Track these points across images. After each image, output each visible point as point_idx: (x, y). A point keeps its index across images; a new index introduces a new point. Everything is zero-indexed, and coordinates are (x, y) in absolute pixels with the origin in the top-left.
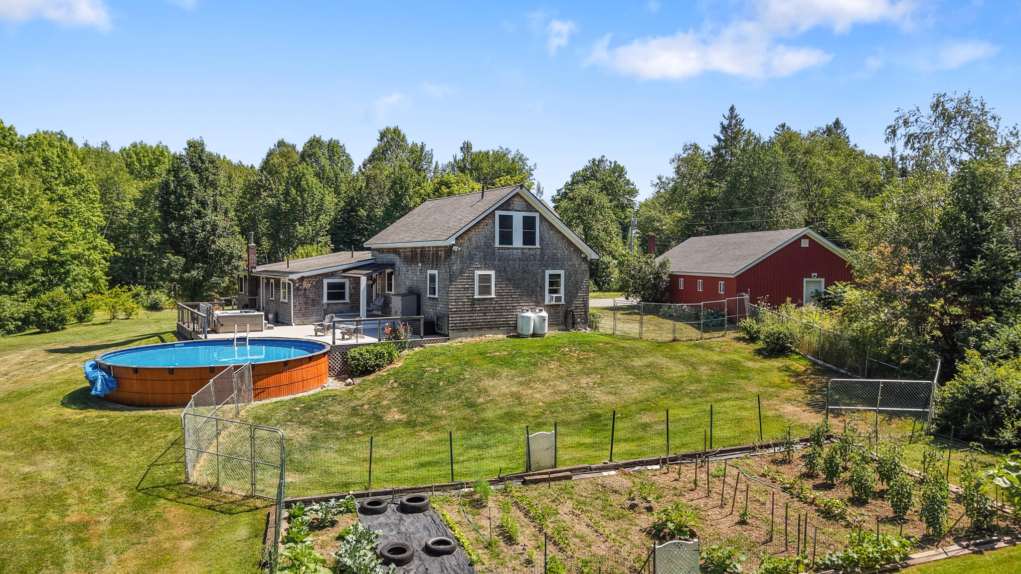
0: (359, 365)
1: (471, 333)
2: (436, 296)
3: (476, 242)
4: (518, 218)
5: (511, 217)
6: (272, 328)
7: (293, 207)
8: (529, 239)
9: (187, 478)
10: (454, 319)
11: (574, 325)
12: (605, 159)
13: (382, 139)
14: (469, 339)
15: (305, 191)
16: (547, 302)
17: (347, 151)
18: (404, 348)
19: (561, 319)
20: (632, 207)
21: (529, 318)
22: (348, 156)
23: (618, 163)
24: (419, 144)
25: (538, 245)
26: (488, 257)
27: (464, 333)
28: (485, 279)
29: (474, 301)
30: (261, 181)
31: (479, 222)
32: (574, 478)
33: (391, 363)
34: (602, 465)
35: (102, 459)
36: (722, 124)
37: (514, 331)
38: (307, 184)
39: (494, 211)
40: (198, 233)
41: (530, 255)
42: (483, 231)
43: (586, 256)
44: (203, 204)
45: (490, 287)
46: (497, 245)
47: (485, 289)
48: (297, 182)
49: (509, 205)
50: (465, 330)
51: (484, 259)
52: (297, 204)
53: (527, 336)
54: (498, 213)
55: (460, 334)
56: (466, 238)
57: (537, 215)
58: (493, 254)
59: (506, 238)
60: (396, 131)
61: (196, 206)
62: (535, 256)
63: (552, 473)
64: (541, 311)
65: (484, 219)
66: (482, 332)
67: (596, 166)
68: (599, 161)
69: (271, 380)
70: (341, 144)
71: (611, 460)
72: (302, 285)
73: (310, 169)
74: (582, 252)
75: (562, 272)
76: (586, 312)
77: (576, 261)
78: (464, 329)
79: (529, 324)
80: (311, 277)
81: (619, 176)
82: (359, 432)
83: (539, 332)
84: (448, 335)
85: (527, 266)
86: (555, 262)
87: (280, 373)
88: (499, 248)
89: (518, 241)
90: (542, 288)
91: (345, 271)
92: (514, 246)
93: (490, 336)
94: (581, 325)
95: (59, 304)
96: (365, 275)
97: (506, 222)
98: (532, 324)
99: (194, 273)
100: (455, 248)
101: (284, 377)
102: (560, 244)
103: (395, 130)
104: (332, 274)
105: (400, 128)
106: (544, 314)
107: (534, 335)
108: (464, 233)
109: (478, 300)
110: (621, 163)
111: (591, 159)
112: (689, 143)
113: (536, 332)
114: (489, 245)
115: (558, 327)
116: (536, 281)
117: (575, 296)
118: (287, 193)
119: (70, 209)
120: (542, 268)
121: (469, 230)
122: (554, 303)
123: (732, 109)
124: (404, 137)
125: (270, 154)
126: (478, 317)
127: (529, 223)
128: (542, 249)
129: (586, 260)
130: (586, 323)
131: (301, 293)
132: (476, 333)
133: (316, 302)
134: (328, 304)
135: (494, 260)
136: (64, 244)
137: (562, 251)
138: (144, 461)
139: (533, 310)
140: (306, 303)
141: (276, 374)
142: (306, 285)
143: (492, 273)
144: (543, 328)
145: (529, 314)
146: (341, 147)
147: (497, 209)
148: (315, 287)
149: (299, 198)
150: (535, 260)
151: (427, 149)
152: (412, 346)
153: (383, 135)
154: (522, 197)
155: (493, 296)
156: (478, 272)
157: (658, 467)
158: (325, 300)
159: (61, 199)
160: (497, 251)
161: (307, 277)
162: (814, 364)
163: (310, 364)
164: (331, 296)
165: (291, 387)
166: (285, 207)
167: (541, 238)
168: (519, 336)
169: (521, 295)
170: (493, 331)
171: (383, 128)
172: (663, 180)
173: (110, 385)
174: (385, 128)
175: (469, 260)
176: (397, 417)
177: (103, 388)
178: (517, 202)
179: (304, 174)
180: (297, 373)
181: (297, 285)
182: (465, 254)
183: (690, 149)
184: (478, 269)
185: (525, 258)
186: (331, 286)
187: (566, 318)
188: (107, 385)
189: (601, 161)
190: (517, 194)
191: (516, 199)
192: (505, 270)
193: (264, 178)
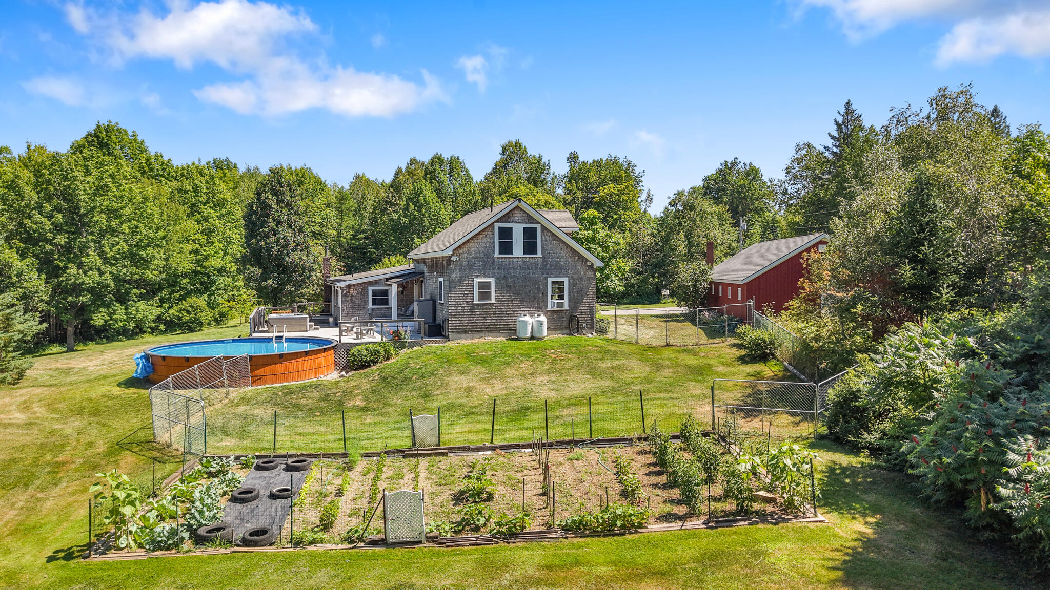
0: (355, 360)
1: (470, 335)
2: (443, 302)
3: (475, 252)
4: (518, 231)
5: (511, 228)
6: (317, 329)
7: (411, 221)
8: (530, 248)
9: (155, 438)
10: (452, 323)
11: (578, 330)
12: (738, 161)
13: (504, 152)
14: (469, 341)
15: (423, 206)
16: (549, 308)
17: (467, 166)
18: (404, 347)
19: (565, 324)
20: (769, 211)
21: (526, 322)
22: (467, 171)
23: (753, 164)
24: (537, 156)
25: (539, 254)
26: (487, 265)
27: (464, 335)
28: (484, 286)
29: (473, 307)
30: (388, 197)
31: (478, 234)
32: (449, 455)
33: (388, 359)
34: (481, 445)
35: (110, 423)
36: (835, 121)
37: (513, 334)
38: (424, 199)
39: (493, 223)
40: (273, 248)
41: (531, 264)
42: (483, 241)
43: (592, 264)
44: (278, 222)
45: (490, 293)
46: (497, 254)
47: (485, 295)
48: (415, 197)
49: (509, 217)
50: (465, 332)
51: (483, 268)
52: (414, 217)
53: (524, 339)
54: (497, 225)
55: (459, 336)
56: (465, 249)
57: (538, 226)
58: (493, 263)
59: (506, 248)
60: (518, 145)
61: (273, 224)
62: (536, 264)
63: (437, 449)
64: (539, 315)
65: (483, 231)
66: (482, 335)
67: (729, 168)
68: (732, 163)
69: (267, 370)
70: (461, 160)
71: (492, 442)
72: (349, 292)
73: (429, 185)
74: (587, 260)
75: (566, 280)
76: (592, 318)
77: (581, 269)
78: (463, 331)
79: (526, 328)
80: (357, 285)
81: (754, 178)
82: (318, 414)
83: (537, 335)
84: (448, 337)
85: (528, 274)
86: (558, 270)
87: (275, 364)
88: (498, 258)
89: (518, 250)
90: (545, 294)
91: (388, 279)
92: (515, 255)
93: (489, 338)
94: (587, 330)
95: (196, 309)
96: (395, 283)
97: (506, 234)
98: (529, 328)
99: (270, 282)
100: (454, 258)
101: (279, 368)
102: (564, 253)
103: (516, 143)
104: (376, 283)
105: (521, 141)
106: (543, 318)
107: (532, 338)
108: (463, 244)
109: (478, 305)
110: (756, 164)
111: (723, 161)
112: (802, 143)
113: (534, 335)
114: (488, 254)
115: (561, 332)
116: (538, 288)
117: (581, 302)
118: (406, 209)
119: (212, 228)
120: (544, 276)
121: (468, 241)
122: (555, 308)
123: (848, 104)
124: (525, 150)
125: (399, 171)
126: (478, 320)
127: (530, 234)
128: (544, 258)
129: (593, 268)
130: (592, 327)
131: (348, 299)
132: (476, 335)
133: (361, 307)
134: (373, 309)
135: (494, 269)
136: (206, 258)
137: (565, 259)
138: (138, 425)
139: (532, 315)
140: (353, 308)
141: (271, 364)
142: (353, 292)
143: (492, 281)
144: (541, 331)
145: (528, 319)
146: (461, 163)
147: (496, 221)
148: (361, 293)
149: (416, 213)
150: (536, 268)
151: (544, 160)
152: (411, 345)
153: (504, 149)
154: (522, 210)
155: (493, 301)
156: (477, 280)
157: (530, 450)
158: (370, 305)
159: (206, 219)
160: (496, 260)
161: (354, 285)
162: (786, 369)
163: (307, 358)
164: (374, 302)
165: (285, 376)
166: (405, 221)
167: (543, 248)
168: (518, 339)
169: (522, 301)
170: (494, 334)
171: (504, 142)
172: (775, 183)
173: (148, 370)
174: (506, 142)
175: (469, 269)
176: (357, 403)
177: (142, 372)
178: (517, 215)
179: (422, 190)
180: (292, 365)
181: (345, 292)
182: (465, 262)
183: (803, 149)
184: (477, 277)
185: (526, 266)
186: (375, 293)
187: (570, 321)
188: (145, 369)
189: (734, 164)
190: (517, 207)
191: (516, 212)
192: (505, 278)
193: (390, 195)
